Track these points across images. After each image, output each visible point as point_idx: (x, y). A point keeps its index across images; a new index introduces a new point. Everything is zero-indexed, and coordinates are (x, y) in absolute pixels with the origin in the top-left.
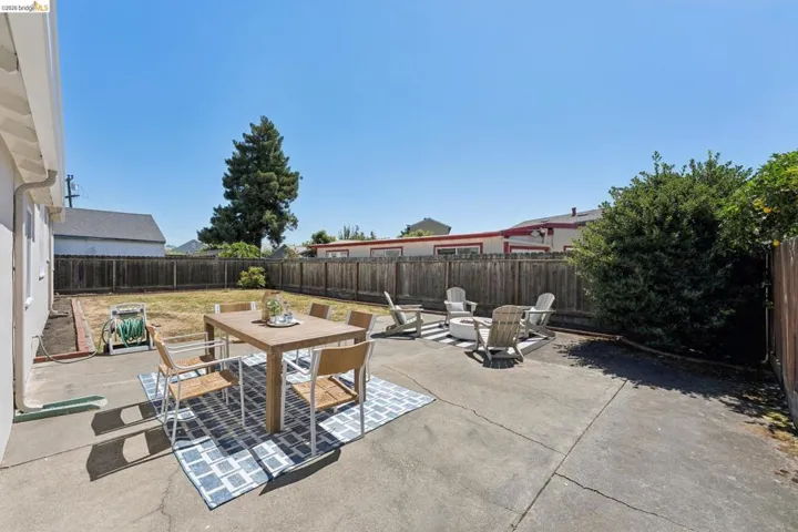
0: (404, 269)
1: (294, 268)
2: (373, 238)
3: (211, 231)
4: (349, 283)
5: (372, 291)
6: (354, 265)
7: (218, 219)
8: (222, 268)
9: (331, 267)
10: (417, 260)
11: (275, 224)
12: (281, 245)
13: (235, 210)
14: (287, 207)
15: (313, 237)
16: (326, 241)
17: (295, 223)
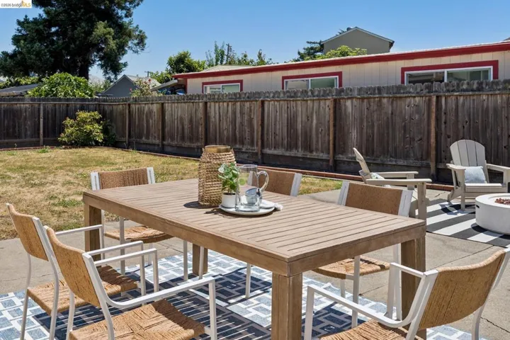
0: (350, 110)
1: (150, 112)
2: (262, 62)
3: (13, 56)
4: (247, 135)
5: (289, 147)
6: (256, 106)
7: (24, 37)
8: (35, 114)
9: (214, 109)
10: (372, 94)
11: (113, 44)
12: (119, 77)
13: (49, 23)
14: (128, 15)
15: (170, 63)
16: (190, 68)
17: (141, 40)
